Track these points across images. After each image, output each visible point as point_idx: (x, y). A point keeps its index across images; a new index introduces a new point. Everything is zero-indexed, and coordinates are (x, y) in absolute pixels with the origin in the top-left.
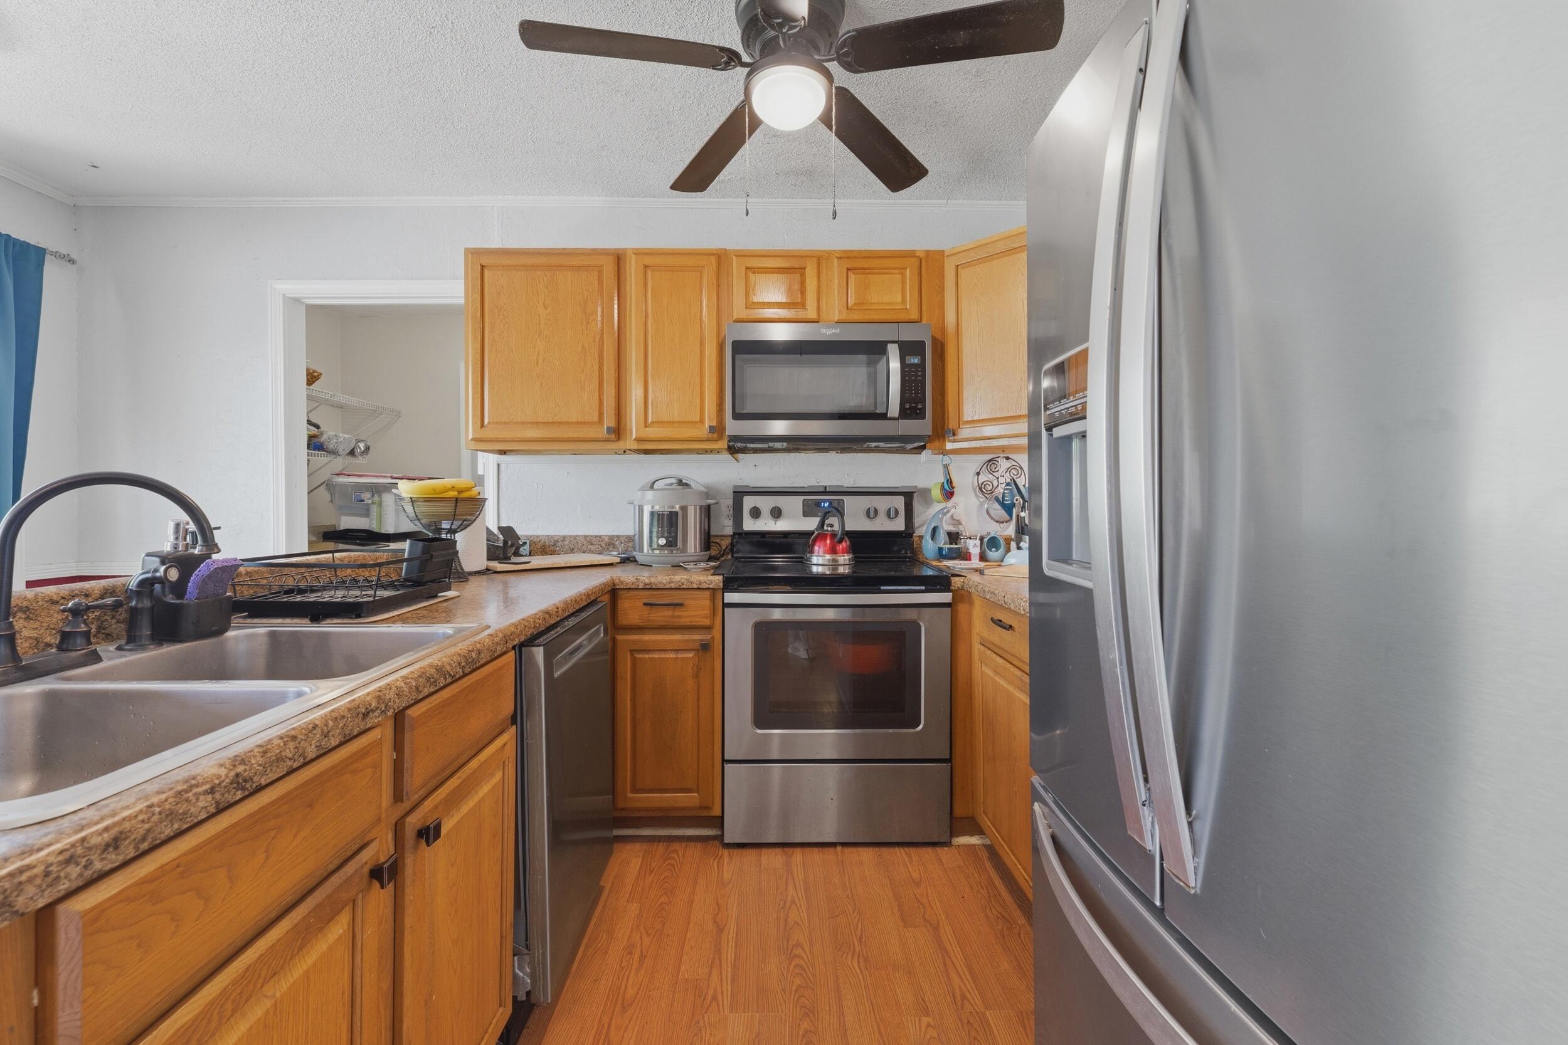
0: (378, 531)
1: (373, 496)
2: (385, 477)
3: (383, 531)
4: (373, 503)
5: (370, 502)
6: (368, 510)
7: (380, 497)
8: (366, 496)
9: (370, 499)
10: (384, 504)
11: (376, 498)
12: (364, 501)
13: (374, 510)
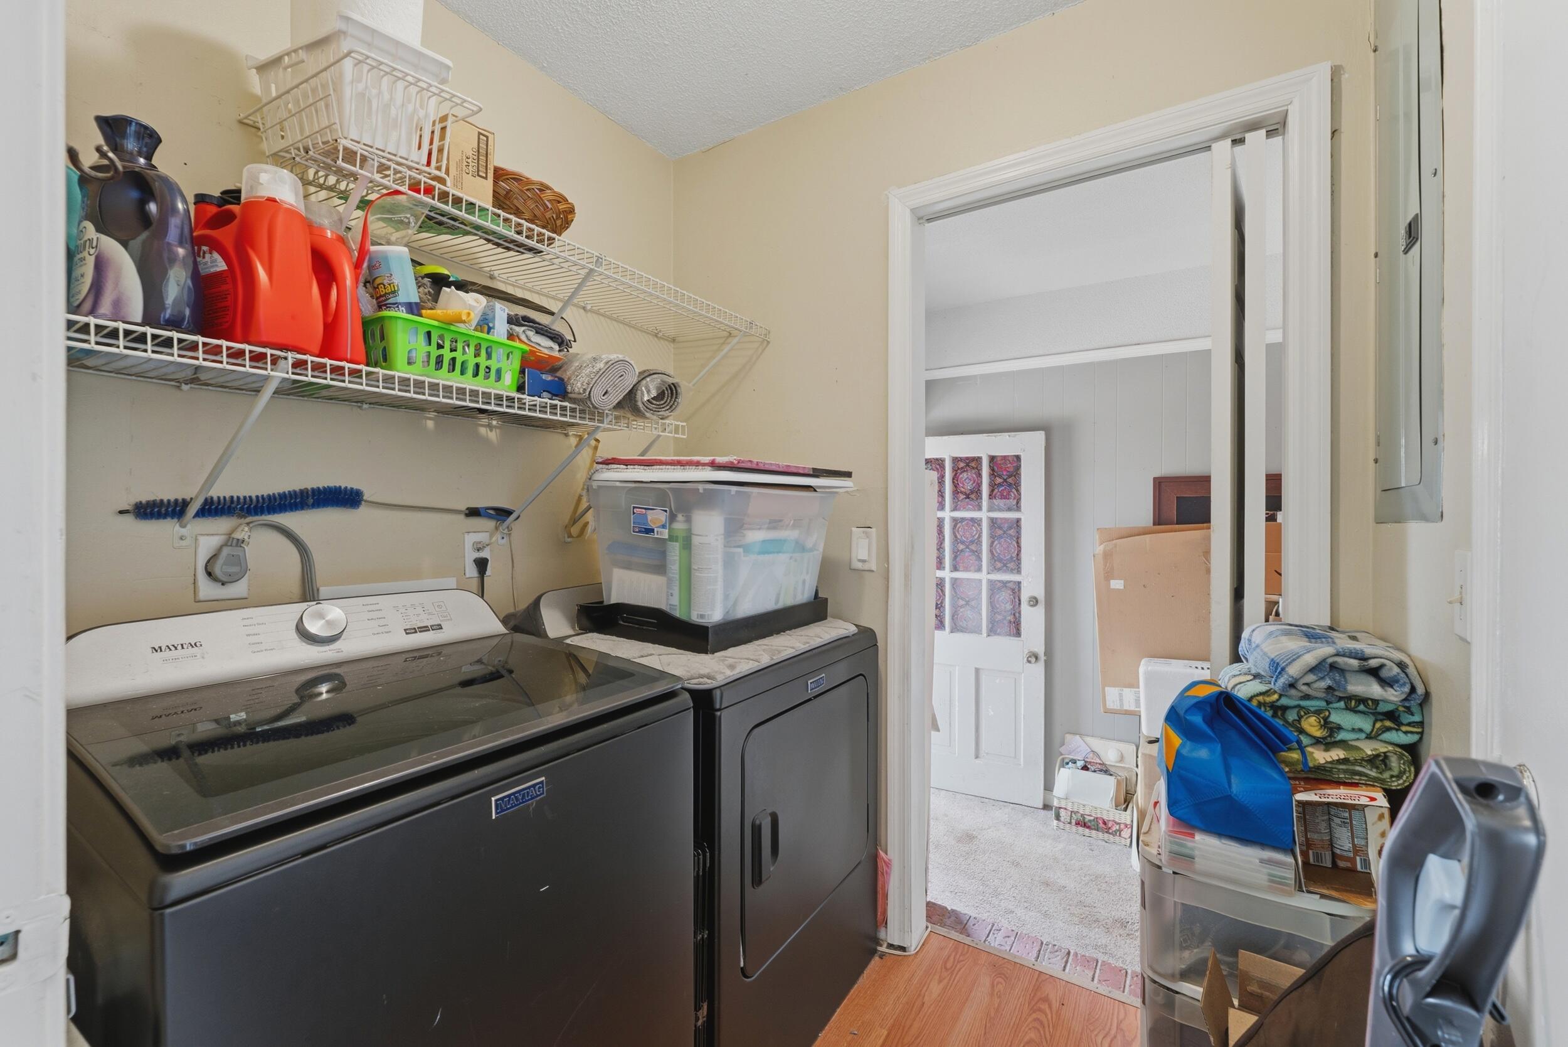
0: (684, 617)
1: (672, 518)
2: (698, 464)
3: (695, 618)
4: (672, 538)
5: (665, 534)
6: (663, 554)
7: (688, 520)
8: (657, 517)
9: (664, 526)
10: (696, 540)
11: (679, 526)
12: (652, 531)
13: (675, 551)
